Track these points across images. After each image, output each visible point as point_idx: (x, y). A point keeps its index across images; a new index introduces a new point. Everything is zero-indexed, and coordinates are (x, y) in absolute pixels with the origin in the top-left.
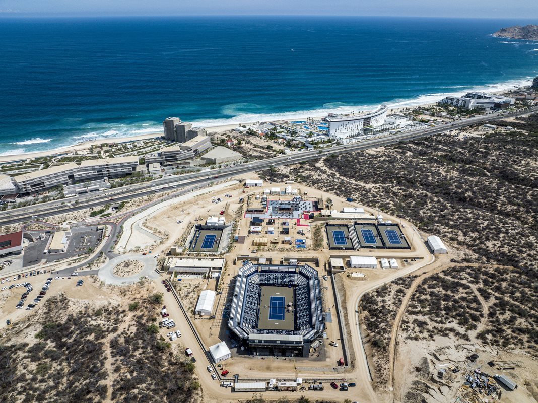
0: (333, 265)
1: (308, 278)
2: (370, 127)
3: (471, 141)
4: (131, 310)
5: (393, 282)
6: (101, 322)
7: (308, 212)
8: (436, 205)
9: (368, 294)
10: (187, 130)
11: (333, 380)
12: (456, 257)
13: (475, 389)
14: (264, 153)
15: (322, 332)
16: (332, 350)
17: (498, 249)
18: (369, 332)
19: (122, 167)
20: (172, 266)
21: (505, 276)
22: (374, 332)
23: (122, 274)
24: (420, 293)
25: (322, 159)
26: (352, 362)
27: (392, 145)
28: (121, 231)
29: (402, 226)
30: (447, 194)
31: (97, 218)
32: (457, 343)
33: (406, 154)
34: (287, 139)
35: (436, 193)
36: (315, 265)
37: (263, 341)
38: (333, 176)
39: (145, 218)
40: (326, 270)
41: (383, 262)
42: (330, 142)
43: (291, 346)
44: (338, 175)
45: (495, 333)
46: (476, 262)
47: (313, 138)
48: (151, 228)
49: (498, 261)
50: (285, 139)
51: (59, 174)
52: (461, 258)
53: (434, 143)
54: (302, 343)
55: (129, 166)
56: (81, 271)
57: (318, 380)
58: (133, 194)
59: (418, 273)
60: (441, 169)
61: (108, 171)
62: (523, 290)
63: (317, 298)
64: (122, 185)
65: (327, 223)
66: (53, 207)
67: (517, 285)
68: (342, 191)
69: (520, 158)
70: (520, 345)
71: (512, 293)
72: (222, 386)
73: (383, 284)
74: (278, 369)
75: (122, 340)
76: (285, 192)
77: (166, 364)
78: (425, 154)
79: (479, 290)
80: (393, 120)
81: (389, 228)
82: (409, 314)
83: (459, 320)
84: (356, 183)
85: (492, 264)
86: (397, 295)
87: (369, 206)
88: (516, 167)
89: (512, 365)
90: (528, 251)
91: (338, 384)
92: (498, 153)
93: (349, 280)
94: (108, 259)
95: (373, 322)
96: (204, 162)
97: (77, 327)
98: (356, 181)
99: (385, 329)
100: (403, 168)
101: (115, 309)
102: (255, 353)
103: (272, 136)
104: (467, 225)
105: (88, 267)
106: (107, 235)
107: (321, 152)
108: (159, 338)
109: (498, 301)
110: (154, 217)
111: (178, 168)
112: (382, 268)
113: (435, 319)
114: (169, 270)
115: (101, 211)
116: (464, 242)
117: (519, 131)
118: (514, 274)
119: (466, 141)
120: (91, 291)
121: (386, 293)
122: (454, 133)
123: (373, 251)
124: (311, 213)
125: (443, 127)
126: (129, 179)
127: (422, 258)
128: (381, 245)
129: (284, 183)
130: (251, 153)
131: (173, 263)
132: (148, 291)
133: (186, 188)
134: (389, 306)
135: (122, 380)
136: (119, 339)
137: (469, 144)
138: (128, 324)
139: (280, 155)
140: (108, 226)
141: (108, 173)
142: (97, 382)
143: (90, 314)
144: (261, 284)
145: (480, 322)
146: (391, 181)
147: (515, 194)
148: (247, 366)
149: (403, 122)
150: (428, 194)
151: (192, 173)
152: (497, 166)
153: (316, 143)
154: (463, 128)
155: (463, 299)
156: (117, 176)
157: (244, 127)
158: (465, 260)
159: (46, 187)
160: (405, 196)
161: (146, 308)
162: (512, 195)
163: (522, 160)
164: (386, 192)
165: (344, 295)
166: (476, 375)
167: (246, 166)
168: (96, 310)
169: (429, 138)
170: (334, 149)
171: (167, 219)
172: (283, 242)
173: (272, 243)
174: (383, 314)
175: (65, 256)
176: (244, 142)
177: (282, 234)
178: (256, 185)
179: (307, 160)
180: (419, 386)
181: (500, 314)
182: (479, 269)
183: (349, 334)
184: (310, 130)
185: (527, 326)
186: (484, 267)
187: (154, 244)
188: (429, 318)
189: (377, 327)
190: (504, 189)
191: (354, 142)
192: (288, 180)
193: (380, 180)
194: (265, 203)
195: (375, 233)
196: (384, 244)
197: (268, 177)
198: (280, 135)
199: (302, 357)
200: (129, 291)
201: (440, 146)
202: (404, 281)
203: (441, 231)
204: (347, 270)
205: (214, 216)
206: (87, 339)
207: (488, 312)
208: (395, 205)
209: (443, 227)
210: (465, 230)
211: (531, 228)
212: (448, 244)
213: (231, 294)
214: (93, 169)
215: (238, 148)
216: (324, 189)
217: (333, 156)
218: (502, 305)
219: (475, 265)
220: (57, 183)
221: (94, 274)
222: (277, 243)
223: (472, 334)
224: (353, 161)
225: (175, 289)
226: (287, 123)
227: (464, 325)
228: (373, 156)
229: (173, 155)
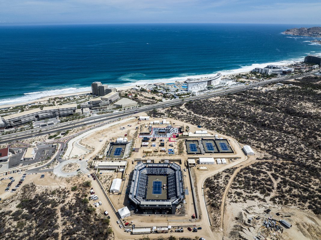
0: (189, 162)
1: (175, 170)
2: (211, 86)
3: (269, 93)
4: (72, 190)
5: (223, 171)
6: (55, 197)
7: (175, 134)
8: (248, 128)
9: (209, 178)
10: (105, 89)
11: (189, 226)
12: (259, 157)
13: (269, 228)
14: (150, 101)
15: (183, 200)
16: (189, 210)
17: (283, 152)
18: (209, 199)
19: (67, 110)
20: (96, 166)
21: (287, 166)
22: (212, 199)
23: (67, 171)
24: (238, 177)
25: (184, 104)
26: (200, 216)
27: (224, 96)
28: (67, 147)
29: (229, 141)
30: (255, 122)
31: (52, 140)
32: (259, 203)
33: (232, 101)
34: (164, 93)
35: (249, 122)
36: (179, 163)
37: (149, 205)
38: (190, 113)
39: (81, 139)
40: (185, 166)
41: (218, 161)
42: (188, 94)
43: (165, 208)
44: (193, 113)
45: (280, 198)
46: (270, 159)
47: (179, 92)
48: (84, 145)
49: (283, 158)
50: (163, 93)
51: (30, 115)
52: (262, 157)
53: (248, 94)
54: (171, 206)
55: (71, 110)
56: (43, 169)
57: (181, 226)
58: (73, 126)
59: (237, 166)
60: (252, 109)
61: (59, 113)
62: (296, 174)
63: (180, 181)
64: (67, 121)
65: (186, 140)
66: (26, 134)
67: (293, 171)
68: (195, 122)
69: (297, 102)
70: (294, 203)
71: (291, 176)
72: (125, 231)
73: (218, 173)
74: (158, 221)
75: (67, 207)
76: (162, 123)
77: (93, 220)
78: (243, 100)
79: (272, 174)
80: (225, 82)
81: (222, 142)
82: (232, 189)
83: (260, 191)
84: (203, 117)
85: (280, 160)
86: (225, 178)
87: (210, 129)
88: (294, 106)
89: (289, 214)
90: (300, 153)
91: (192, 228)
92: (284, 99)
93: (199, 171)
94: (59, 162)
95: (212, 193)
96: (115, 107)
97: (41, 201)
98: (203, 116)
99: (218, 197)
100: (230, 108)
101: (63, 191)
102: (144, 213)
103: (155, 91)
104: (266, 139)
105: (48, 167)
106: (58, 149)
107: (183, 100)
108: (89, 206)
109: (282, 180)
110: (86, 139)
111: (100, 110)
112: (217, 164)
113: (247, 191)
114: (95, 168)
115: (55, 136)
116: (264, 149)
117: (296, 86)
118: (291, 165)
119: (266, 93)
120: (49, 180)
121: (219, 177)
122: (259, 88)
123: (212, 155)
124: (177, 134)
125: (253, 85)
126: (71, 117)
127: (240, 158)
128: (217, 151)
129: (161, 118)
130: (142, 101)
131: (97, 164)
132: (83, 180)
133: (105, 122)
134: (221, 185)
135: (67, 229)
136: (65, 207)
137: (268, 95)
138: (71, 199)
139: (159, 102)
140: (59, 144)
141: (59, 114)
142: (53, 231)
143: (49, 194)
144: (148, 175)
145: (272, 192)
146: (223, 115)
147: (293, 121)
148: (140, 220)
149: (230, 83)
150: (244, 122)
151: (108, 113)
152: (283, 106)
153: (180, 95)
154: (265, 86)
155: (263, 179)
156: (64, 116)
157: (139, 87)
158: (264, 158)
159: (23, 122)
160: (231, 124)
161: (81, 189)
162: (292, 122)
163: (298, 102)
164: (220, 122)
165: (196, 179)
166: (269, 220)
167: (140, 109)
168: (52, 191)
169: (245, 91)
170: (191, 98)
171: (93, 140)
172: (161, 151)
173: (155, 151)
174: (217, 189)
175: (34, 161)
176: (138, 95)
177: (161, 146)
178: (145, 119)
179: (175, 105)
180: (237, 228)
181: (284, 187)
182: (272, 163)
183: (198, 201)
184: (177, 88)
185: (298, 193)
186: (275, 162)
187: (86, 153)
188: (244, 190)
189: (214, 196)
190: (287, 119)
191: (202, 94)
192: (164, 116)
193: (217, 115)
194: (151, 129)
195: (213, 144)
196: (218, 150)
197: (152, 115)
198: (160, 91)
199: (171, 214)
200: (71, 180)
201: (252, 96)
202: (230, 170)
203: (251, 143)
204: (197, 166)
205: (121, 137)
206: (47, 207)
207: (277, 186)
208: (225, 129)
209: (252, 140)
210: (265, 142)
211: (302, 140)
212: (255, 150)
213: (131, 180)
214: (50, 112)
215: (135, 99)
216: (185, 121)
217: (190, 102)
218: (285, 182)
219: (270, 161)
220: (29, 120)
221: (51, 171)
222: (157, 151)
223: (268, 199)
224: (201, 105)
225: (98, 178)
226: (164, 84)
227: (263, 194)
228: (213, 102)
229: (97, 103)
